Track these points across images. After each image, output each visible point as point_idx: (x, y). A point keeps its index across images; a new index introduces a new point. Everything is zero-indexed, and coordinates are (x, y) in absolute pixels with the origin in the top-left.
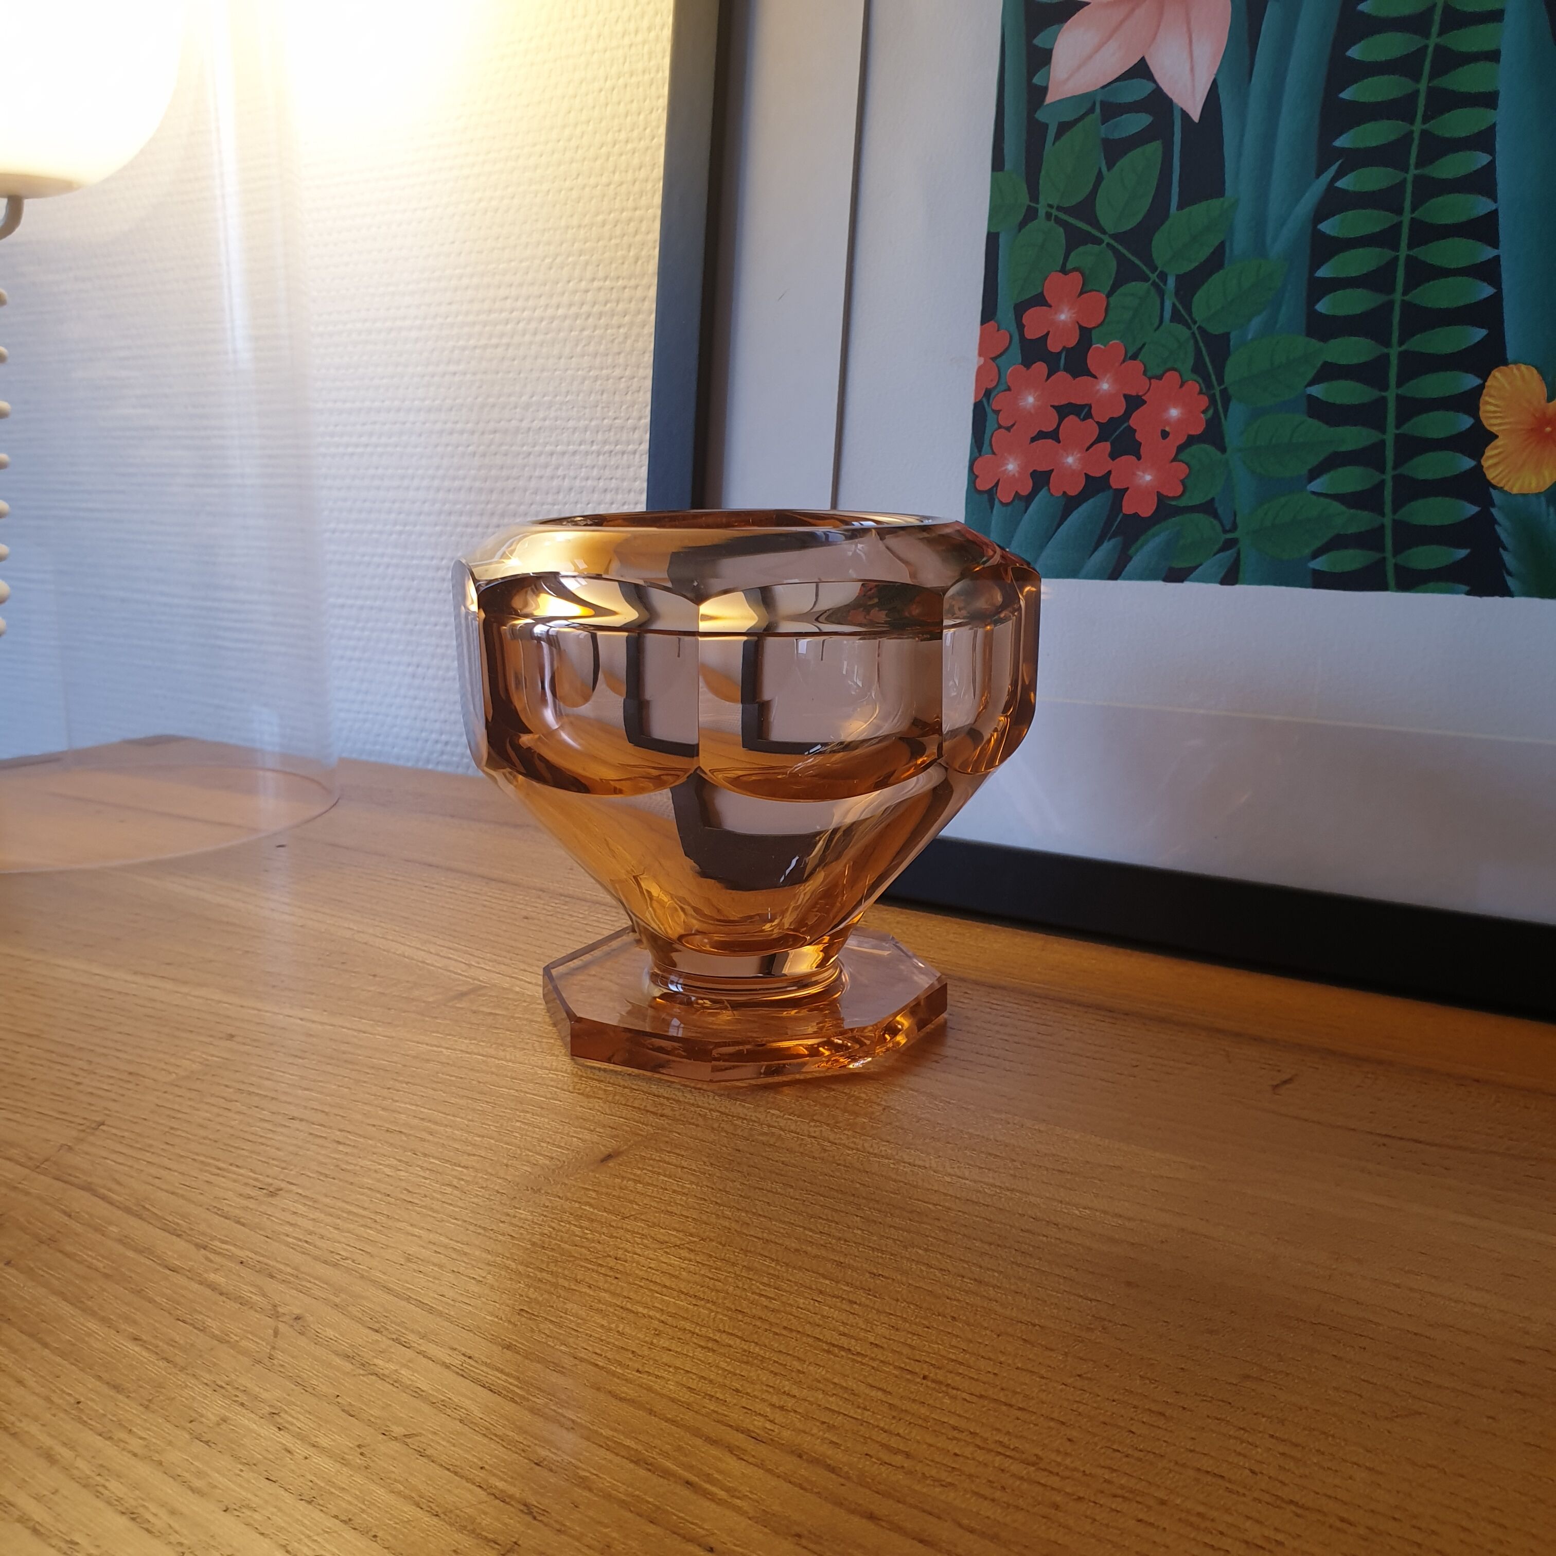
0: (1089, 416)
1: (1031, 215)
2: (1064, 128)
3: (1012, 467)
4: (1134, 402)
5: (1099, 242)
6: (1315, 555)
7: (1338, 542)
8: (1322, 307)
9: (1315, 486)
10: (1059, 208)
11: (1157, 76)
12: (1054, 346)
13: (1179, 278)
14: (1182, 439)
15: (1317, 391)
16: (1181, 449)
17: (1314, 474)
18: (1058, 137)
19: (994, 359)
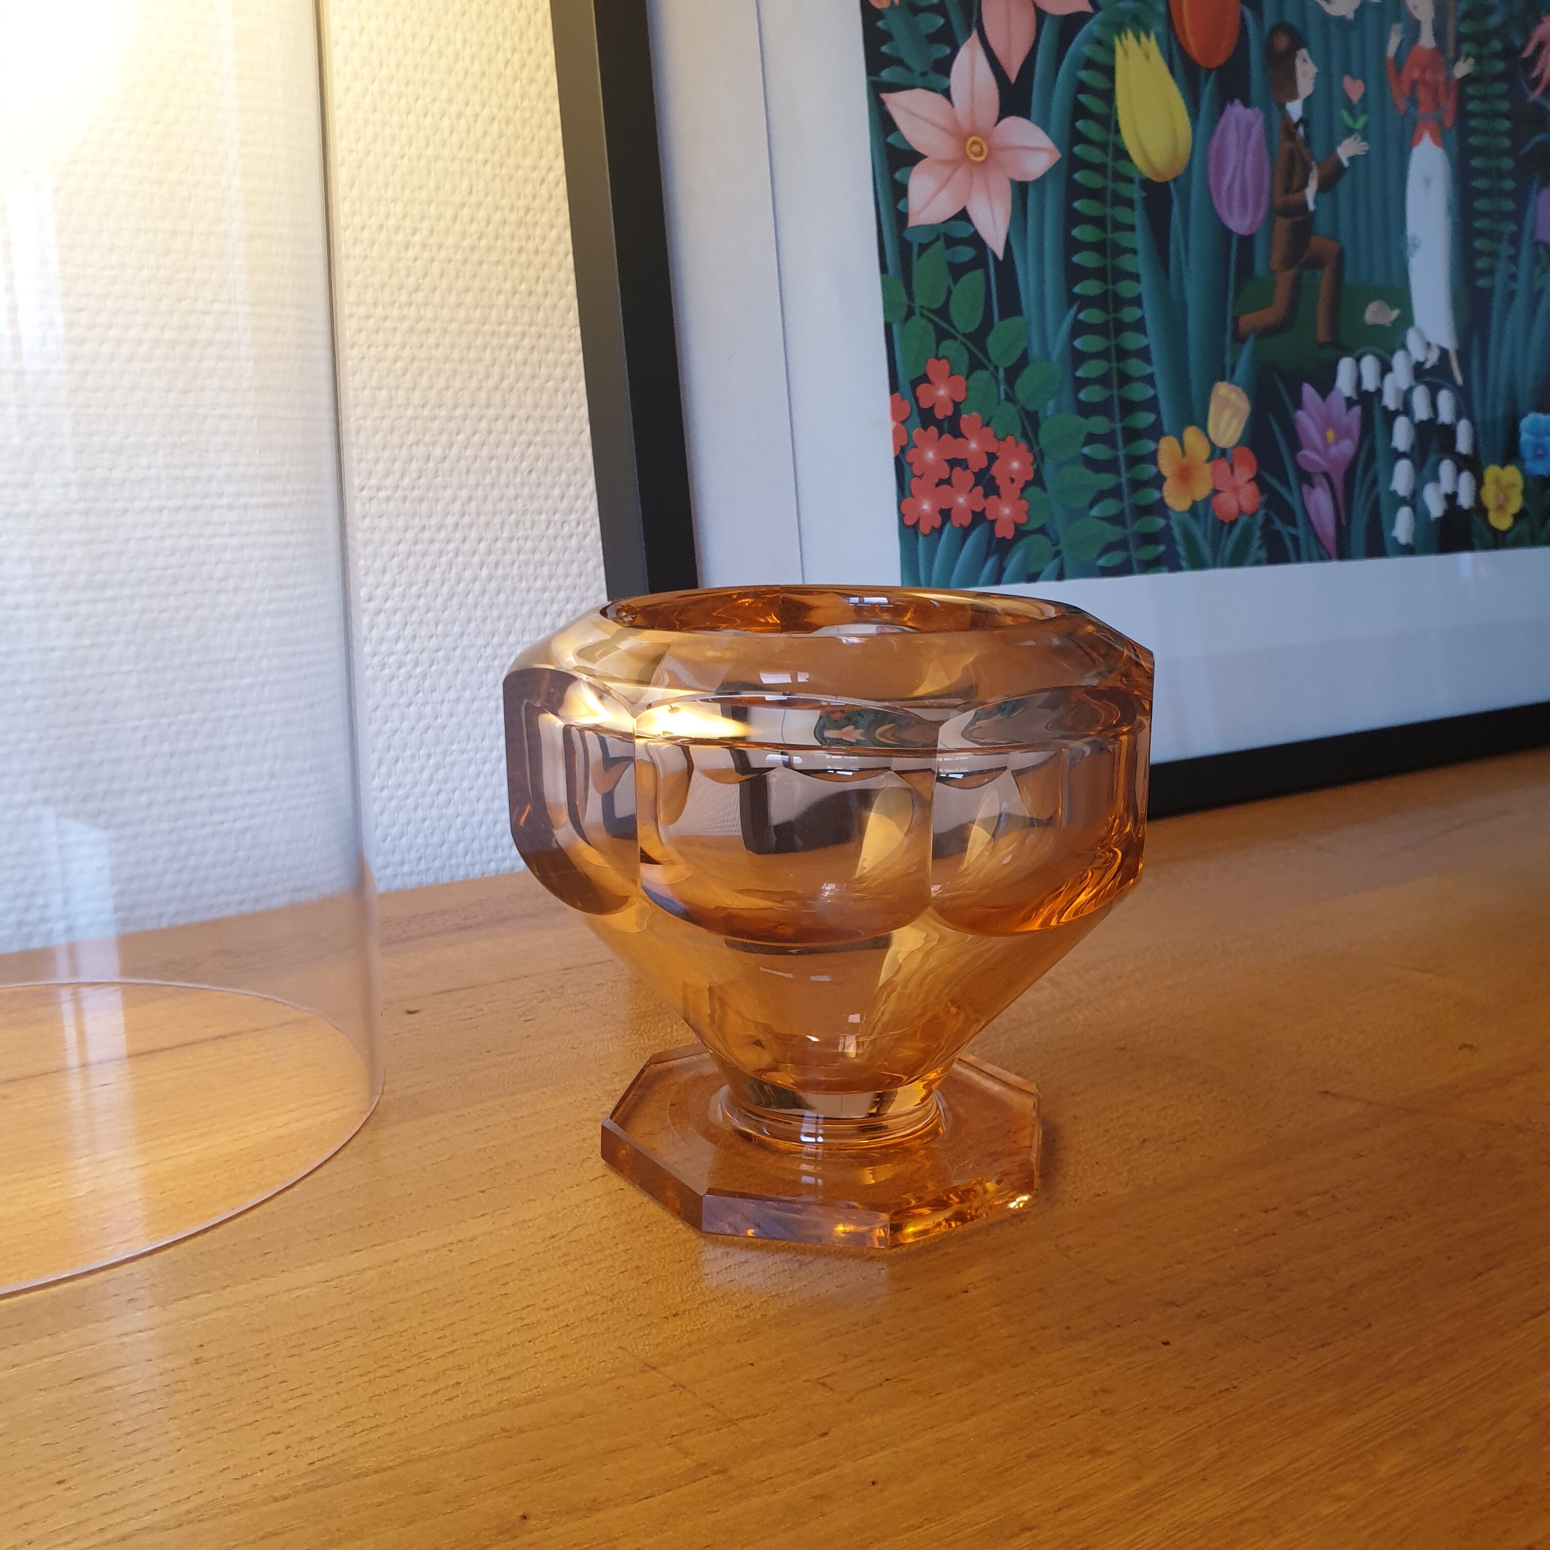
0: (967, 468)
1: (910, 313)
2: (923, 248)
3: (926, 506)
4: (992, 458)
5: (955, 338)
6: (1100, 555)
7: (1110, 547)
8: (1082, 396)
9: (1095, 512)
10: (929, 310)
11: (975, 221)
12: (939, 414)
13: (1006, 370)
14: (1022, 484)
15: (1086, 450)
16: (1023, 490)
17: (1092, 505)
18: (919, 255)
19: (903, 422)
